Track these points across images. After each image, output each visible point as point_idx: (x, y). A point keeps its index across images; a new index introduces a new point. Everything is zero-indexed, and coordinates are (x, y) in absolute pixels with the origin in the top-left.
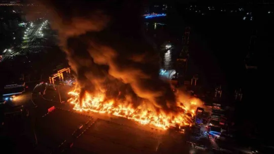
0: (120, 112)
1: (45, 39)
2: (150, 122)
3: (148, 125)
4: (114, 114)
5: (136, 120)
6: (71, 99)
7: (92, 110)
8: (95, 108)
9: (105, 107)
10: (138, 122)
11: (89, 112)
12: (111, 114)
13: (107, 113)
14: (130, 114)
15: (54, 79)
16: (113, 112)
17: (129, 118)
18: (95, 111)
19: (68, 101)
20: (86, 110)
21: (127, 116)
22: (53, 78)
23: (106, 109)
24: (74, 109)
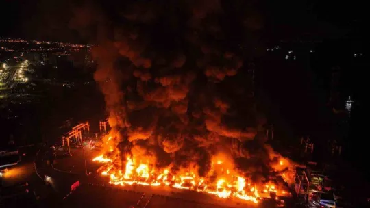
0: (183, 182)
1: (31, 85)
2: (231, 194)
3: (229, 199)
4: (174, 186)
5: (210, 192)
6: (101, 168)
7: (139, 183)
8: (143, 180)
9: (159, 177)
10: (214, 196)
11: (135, 185)
12: (170, 186)
13: (163, 185)
14: (200, 184)
15: (70, 139)
16: (173, 183)
17: (198, 190)
18: (144, 184)
19: (98, 171)
20: (131, 183)
21: (195, 187)
22: (68, 139)
23: (161, 180)
24: (110, 183)
